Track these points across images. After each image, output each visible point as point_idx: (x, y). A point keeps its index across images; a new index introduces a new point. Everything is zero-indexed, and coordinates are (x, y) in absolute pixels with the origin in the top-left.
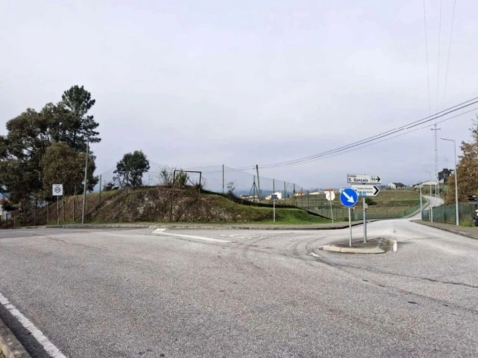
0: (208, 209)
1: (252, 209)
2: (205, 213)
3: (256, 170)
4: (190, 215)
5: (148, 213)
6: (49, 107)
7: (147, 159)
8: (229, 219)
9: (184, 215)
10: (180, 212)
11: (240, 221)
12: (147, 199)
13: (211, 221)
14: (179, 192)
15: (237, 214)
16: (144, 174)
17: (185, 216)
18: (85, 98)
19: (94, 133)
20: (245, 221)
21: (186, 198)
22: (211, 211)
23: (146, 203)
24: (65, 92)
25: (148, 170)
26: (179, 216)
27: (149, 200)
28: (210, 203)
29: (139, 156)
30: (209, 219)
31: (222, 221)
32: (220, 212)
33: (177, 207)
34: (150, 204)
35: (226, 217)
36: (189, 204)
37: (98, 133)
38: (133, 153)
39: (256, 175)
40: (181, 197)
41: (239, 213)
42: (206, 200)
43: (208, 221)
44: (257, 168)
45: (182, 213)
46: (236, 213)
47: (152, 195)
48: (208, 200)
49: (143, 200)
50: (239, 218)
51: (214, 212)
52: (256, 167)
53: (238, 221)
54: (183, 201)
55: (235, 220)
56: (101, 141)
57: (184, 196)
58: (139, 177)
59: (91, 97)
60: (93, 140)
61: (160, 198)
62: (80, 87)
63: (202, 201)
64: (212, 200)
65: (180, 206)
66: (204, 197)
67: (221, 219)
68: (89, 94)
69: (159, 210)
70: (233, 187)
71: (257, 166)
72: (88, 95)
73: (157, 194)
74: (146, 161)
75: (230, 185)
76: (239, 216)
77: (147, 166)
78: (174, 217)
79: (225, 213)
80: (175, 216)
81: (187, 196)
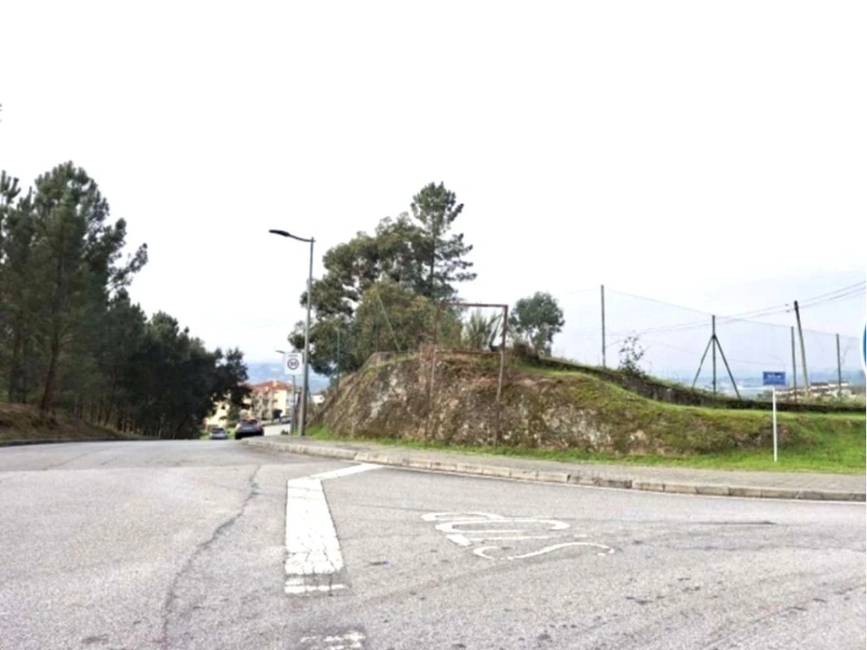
0: (537, 409)
1: (697, 416)
2: (526, 421)
3: (794, 313)
4: (482, 425)
5: (387, 415)
6: (385, 225)
7: (559, 306)
8: (600, 445)
9: (466, 426)
10: (457, 417)
11: (642, 452)
12: (394, 382)
13: (541, 449)
14: (465, 363)
15: (634, 431)
16: (556, 337)
17: (471, 427)
18: (448, 203)
19: (465, 265)
20: (661, 451)
21: (483, 379)
22: (545, 417)
23: (391, 392)
24: (415, 198)
25: (561, 328)
26: (452, 427)
27: (398, 384)
28: (547, 394)
29: (542, 301)
30: (534, 441)
31: (579, 449)
32: (574, 422)
33: (454, 403)
34: (397, 395)
35: (593, 437)
36: (485, 396)
37: (471, 264)
38: (532, 297)
39: (796, 325)
40: (469, 378)
41: (640, 427)
42: (536, 388)
43: (531, 448)
44: (797, 309)
45: (463, 420)
46: (631, 426)
47: (406, 373)
48: (541, 385)
49: (387, 385)
50: (638, 443)
51: (551, 420)
52: (793, 306)
53: (632, 453)
54: (472, 387)
55: (621, 448)
56: (477, 278)
57: (479, 373)
58: (547, 343)
59: (456, 200)
60: (462, 278)
61: (420, 379)
62: (437, 185)
63: (524, 388)
64: (554, 386)
65: (462, 401)
66: (530, 377)
67: (573, 444)
68: (454, 195)
69: (411, 410)
70: (637, 352)
71: (796, 303)
72: (451, 198)
73: (417, 369)
74: (557, 310)
75: (629, 345)
76: (640, 434)
77: (560, 320)
78: (441, 429)
79: (589, 424)
80: (444, 426)
81: (484, 375)
